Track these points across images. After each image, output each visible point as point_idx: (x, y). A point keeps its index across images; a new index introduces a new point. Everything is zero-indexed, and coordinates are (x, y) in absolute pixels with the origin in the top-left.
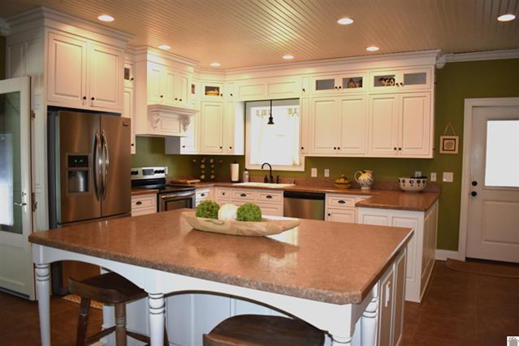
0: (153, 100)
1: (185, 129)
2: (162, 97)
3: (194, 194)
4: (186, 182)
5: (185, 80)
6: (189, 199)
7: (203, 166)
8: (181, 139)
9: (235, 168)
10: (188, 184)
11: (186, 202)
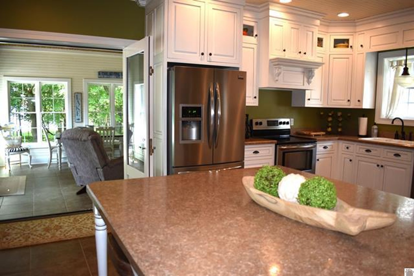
0: (275, 53)
1: (309, 82)
2: (284, 50)
3: (315, 146)
4: (310, 134)
5: (311, 33)
6: (309, 151)
7: (330, 119)
8: (307, 91)
9: (364, 122)
10: (312, 136)
11: (307, 154)
